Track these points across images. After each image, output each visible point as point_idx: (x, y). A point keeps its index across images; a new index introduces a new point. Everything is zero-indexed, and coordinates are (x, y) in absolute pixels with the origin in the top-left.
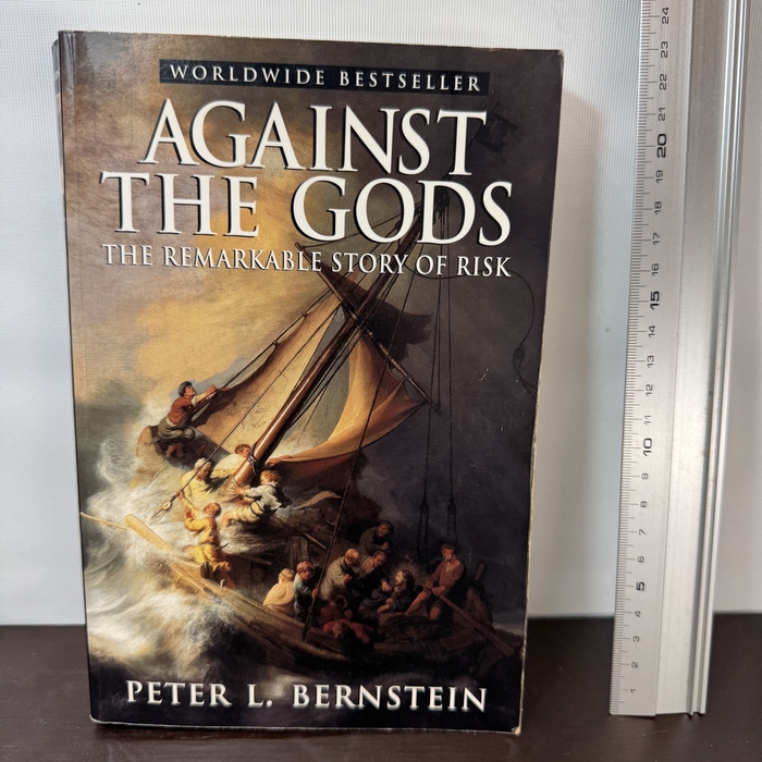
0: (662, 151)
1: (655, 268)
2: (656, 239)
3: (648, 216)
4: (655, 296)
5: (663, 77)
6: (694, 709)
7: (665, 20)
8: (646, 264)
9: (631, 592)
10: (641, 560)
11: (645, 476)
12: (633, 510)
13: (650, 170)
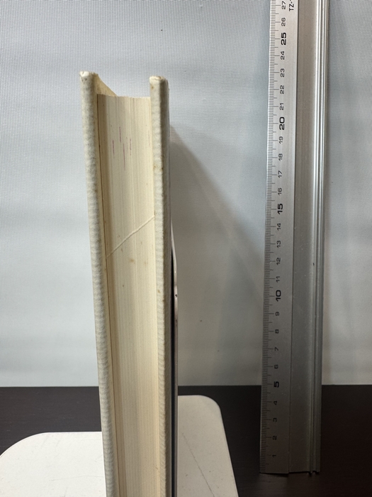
0: (282, 127)
1: (280, 190)
2: (280, 174)
3: (275, 161)
4: (280, 206)
5: (282, 87)
6: (313, 469)
7: (283, 58)
8: (274, 188)
10: (276, 367)
11: (277, 314)
13: (276, 136)
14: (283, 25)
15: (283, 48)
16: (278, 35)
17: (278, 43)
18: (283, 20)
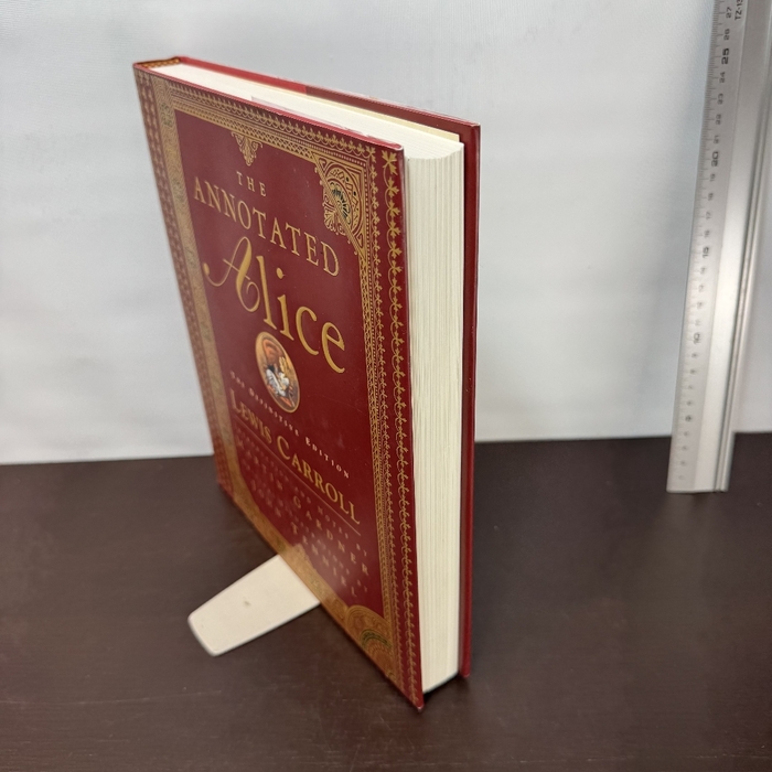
0: (715, 163)
1: (707, 233)
2: (709, 216)
3: (704, 202)
4: (707, 250)
5: (719, 116)
6: (717, 488)
7: (723, 80)
9: (683, 422)
10: (689, 403)
11: (695, 355)
12: (687, 375)
13: (707, 174)
14: (727, 38)
15: (724, 68)
16: (719, 52)
17: (718, 61)
18: (727, 31)
